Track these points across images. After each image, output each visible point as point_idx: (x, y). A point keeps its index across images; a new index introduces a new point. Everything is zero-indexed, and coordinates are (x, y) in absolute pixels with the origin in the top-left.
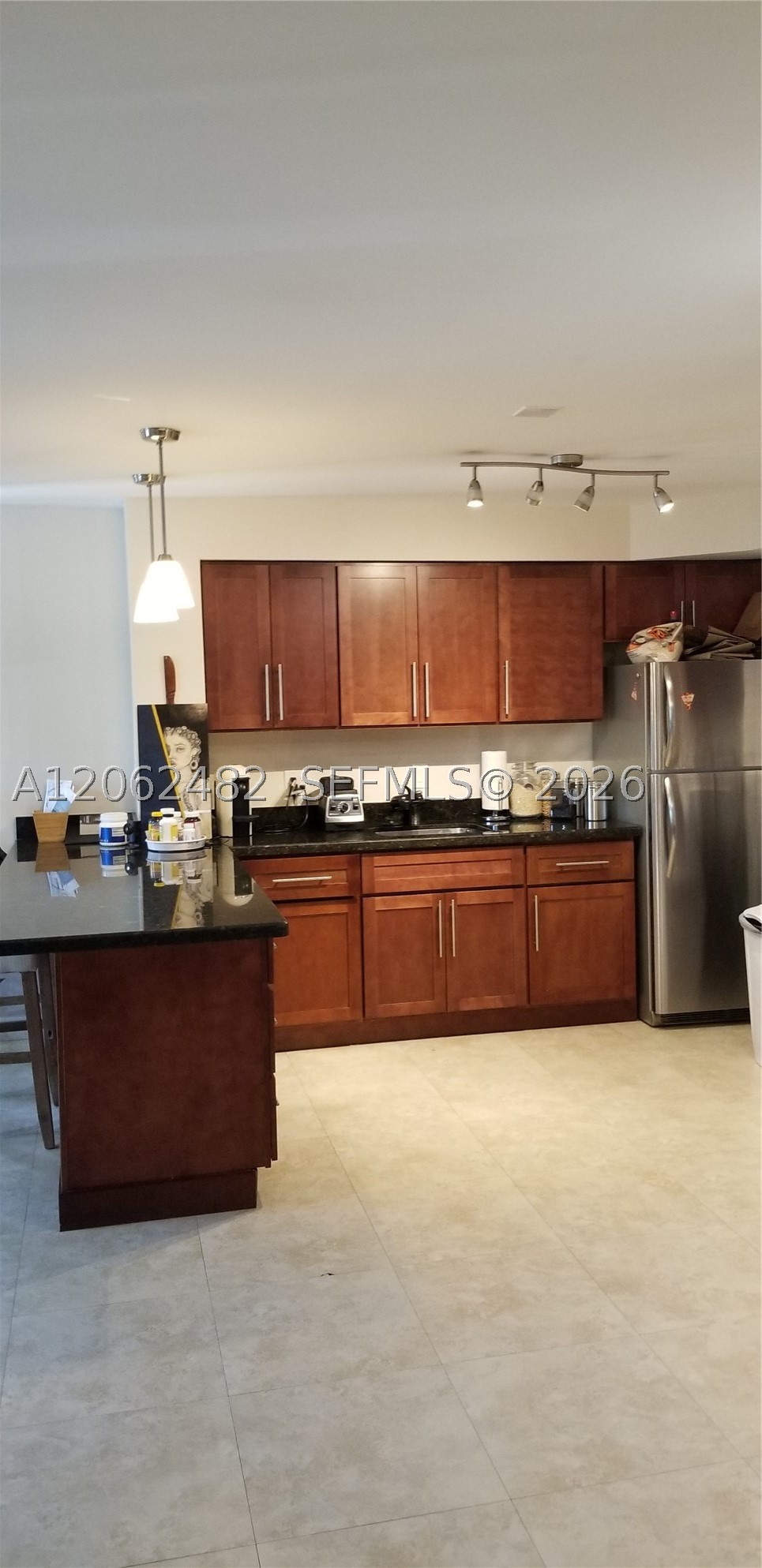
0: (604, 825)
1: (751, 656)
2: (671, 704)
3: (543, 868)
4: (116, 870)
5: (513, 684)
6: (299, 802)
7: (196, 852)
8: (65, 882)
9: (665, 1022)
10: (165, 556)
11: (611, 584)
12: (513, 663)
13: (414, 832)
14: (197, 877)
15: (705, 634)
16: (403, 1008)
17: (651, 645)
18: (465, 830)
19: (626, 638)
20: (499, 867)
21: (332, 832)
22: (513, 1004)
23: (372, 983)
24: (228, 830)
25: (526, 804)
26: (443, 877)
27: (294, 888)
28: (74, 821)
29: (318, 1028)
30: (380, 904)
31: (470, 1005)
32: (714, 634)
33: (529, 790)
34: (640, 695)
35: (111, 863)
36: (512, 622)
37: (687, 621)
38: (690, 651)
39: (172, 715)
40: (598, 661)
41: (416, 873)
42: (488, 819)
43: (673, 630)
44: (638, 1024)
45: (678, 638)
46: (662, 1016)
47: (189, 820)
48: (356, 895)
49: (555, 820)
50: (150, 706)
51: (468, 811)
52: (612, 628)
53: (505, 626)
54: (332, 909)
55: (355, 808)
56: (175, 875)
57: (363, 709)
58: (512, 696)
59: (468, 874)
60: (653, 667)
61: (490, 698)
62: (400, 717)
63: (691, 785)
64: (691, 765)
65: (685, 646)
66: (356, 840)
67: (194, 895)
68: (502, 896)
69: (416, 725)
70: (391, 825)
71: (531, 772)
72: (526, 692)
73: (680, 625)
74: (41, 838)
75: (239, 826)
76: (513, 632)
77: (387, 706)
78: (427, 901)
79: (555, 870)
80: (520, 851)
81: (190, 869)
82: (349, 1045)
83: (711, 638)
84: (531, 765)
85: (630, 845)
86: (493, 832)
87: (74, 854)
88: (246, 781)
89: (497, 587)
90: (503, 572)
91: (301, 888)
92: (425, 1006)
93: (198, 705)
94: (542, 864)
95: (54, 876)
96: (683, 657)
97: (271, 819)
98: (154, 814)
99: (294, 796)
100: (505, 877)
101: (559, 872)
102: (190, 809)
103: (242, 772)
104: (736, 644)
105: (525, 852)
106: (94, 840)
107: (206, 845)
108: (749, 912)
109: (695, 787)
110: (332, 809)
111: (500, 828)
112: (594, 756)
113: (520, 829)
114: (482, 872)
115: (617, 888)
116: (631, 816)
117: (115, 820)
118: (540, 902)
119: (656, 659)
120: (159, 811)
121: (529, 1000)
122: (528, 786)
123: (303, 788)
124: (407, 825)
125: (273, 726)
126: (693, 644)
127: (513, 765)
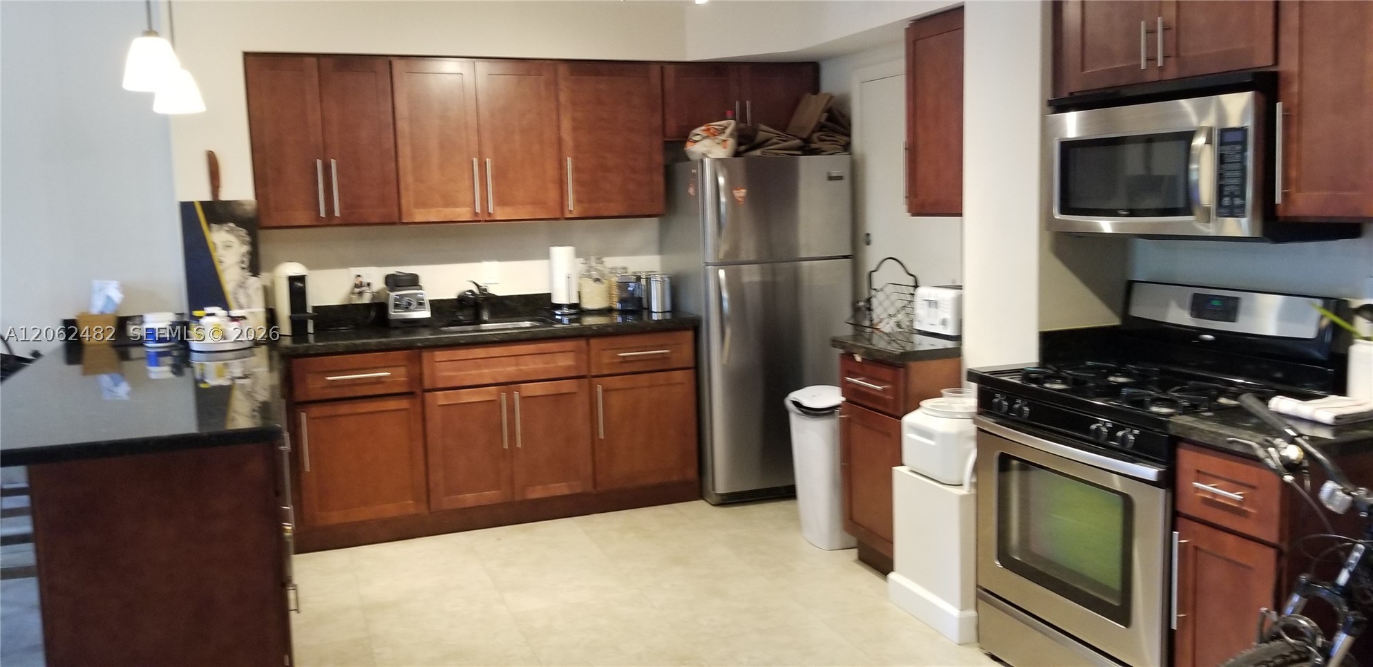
0: (668, 316)
1: (799, 153)
2: (723, 199)
3: (606, 358)
4: (162, 372)
5: (576, 181)
6: (366, 299)
7: (245, 351)
8: (116, 385)
9: (726, 500)
10: (150, 32)
11: (670, 84)
12: (575, 159)
13: (484, 326)
14: (246, 377)
15: (756, 131)
16: (469, 499)
17: (707, 142)
18: (535, 324)
19: (684, 137)
20: (563, 359)
21: (397, 328)
22: (578, 490)
23: (437, 476)
24: (285, 328)
25: (595, 298)
26: (507, 370)
27: (349, 385)
28: (122, 323)
29: (385, 522)
30: (441, 398)
31: (537, 493)
32: (764, 132)
33: (597, 286)
34: (696, 190)
35: (157, 365)
36: (574, 120)
37: (743, 118)
38: (743, 148)
39: (218, 212)
40: (659, 158)
41: (478, 367)
42: (557, 312)
43: (726, 128)
44: (701, 502)
45: (731, 135)
46: (722, 495)
47: (234, 319)
48: (416, 391)
49: (623, 312)
50: (192, 203)
51: (538, 305)
52: (672, 125)
53: (566, 124)
54: (392, 404)
55: (421, 304)
56: (220, 375)
57: (423, 204)
58: (576, 192)
59: (532, 366)
60: (707, 162)
61: (553, 194)
62: (463, 213)
63: (751, 275)
64: (753, 257)
65: (739, 144)
66: (426, 335)
67: (250, 395)
68: (567, 386)
69: (480, 221)
70: (460, 320)
71: (599, 267)
72: (588, 189)
73: (733, 123)
75: (298, 325)
76: (575, 129)
77: (449, 202)
78: (490, 393)
79: (616, 360)
80: (582, 343)
81: (237, 369)
82: (414, 538)
83: (761, 136)
84: (600, 262)
85: (689, 335)
86: (564, 322)
87: (125, 356)
88: (301, 279)
89: (556, 84)
90: (562, 70)
91: (357, 385)
92: (491, 496)
93: (247, 201)
94: (606, 355)
95: (105, 379)
96: (737, 154)
97: (330, 318)
98: (197, 313)
99: (360, 293)
100: (568, 368)
101: (621, 362)
102: (241, 307)
103: (295, 269)
104: (785, 141)
105: (588, 344)
106: (140, 343)
107: (256, 344)
108: (796, 395)
109: (756, 278)
110: (396, 306)
111: (571, 321)
112: (661, 250)
113: (589, 321)
114: (546, 363)
115: (678, 376)
116: (691, 306)
117: (159, 321)
118: (605, 391)
119: (710, 155)
120: (203, 310)
121: (595, 487)
122: (597, 280)
123: (369, 284)
124: (477, 320)
125: (329, 222)
126: (745, 142)
127: (581, 260)
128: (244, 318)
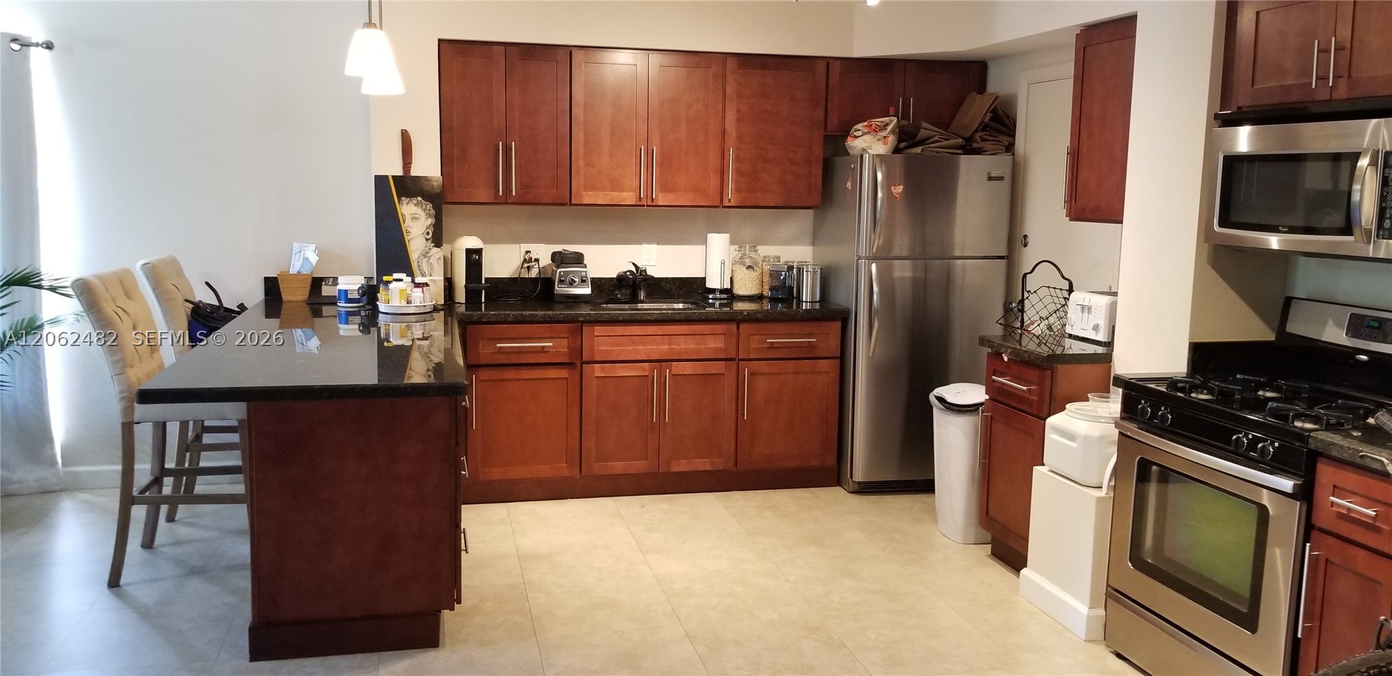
0: (817, 306)
1: (960, 151)
2: (880, 195)
3: (755, 343)
4: (350, 330)
5: (738, 171)
6: (534, 273)
7: (425, 315)
8: (308, 339)
9: (863, 489)
10: (370, 24)
11: (834, 79)
12: (737, 149)
13: (640, 306)
15: (918, 129)
16: (618, 467)
17: (867, 137)
18: (686, 305)
19: (845, 132)
20: (713, 341)
21: (560, 302)
22: (720, 468)
23: (590, 443)
24: (461, 296)
25: (746, 285)
26: (659, 348)
27: (516, 353)
28: (317, 283)
29: (539, 482)
30: (598, 370)
31: (680, 466)
32: (926, 129)
33: (750, 272)
34: (854, 185)
35: (347, 323)
36: (738, 111)
37: (905, 116)
38: (903, 145)
39: (408, 185)
40: (818, 151)
41: (634, 343)
42: (711, 297)
43: (888, 124)
44: (838, 489)
45: (893, 132)
46: (859, 483)
47: (418, 285)
48: (576, 362)
49: (773, 300)
50: (387, 176)
51: (692, 288)
52: (834, 120)
53: (731, 116)
54: (553, 373)
55: (583, 281)
56: (403, 336)
57: (593, 188)
58: (737, 182)
59: (683, 346)
60: (866, 157)
61: (714, 182)
62: (628, 197)
63: (903, 271)
64: (905, 254)
65: (900, 141)
66: (585, 311)
67: (426, 355)
68: (715, 367)
69: (644, 206)
70: (619, 299)
71: (753, 254)
72: (749, 178)
73: (895, 120)
74: (285, 297)
75: (472, 294)
76: (739, 120)
77: (615, 186)
78: (644, 370)
79: (765, 346)
80: (734, 327)
81: (418, 331)
82: (566, 499)
83: (923, 134)
84: (755, 250)
85: (838, 325)
86: (715, 306)
87: (317, 313)
88: (478, 252)
89: (724, 77)
90: (731, 63)
91: (523, 353)
92: (638, 466)
93: (433, 177)
94: (755, 340)
95: (298, 333)
96: (896, 150)
97: (503, 289)
98: (385, 278)
99: (528, 268)
100: (717, 350)
101: (769, 348)
102: (423, 275)
103: (473, 242)
104: (947, 140)
105: (738, 328)
106: (332, 301)
107: (436, 309)
108: (939, 391)
109: (908, 274)
110: (561, 281)
111: (721, 305)
112: (814, 243)
113: (739, 306)
114: (697, 345)
115: (823, 365)
116: (841, 297)
117: (351, 283)
118: (751, 374)
119: (870, 151)
120: (392, 276)
121: (736, 465)
122: (749, 267)
123: (537, 260)
124: (634, 299)
125: (505, 200)
126: (906, 139)
127: (737, 247)
128: (427, 285)
